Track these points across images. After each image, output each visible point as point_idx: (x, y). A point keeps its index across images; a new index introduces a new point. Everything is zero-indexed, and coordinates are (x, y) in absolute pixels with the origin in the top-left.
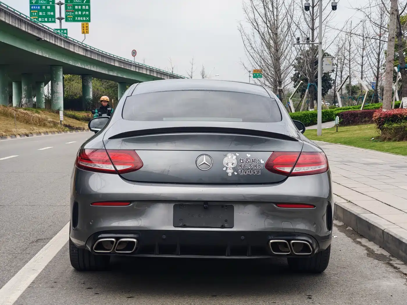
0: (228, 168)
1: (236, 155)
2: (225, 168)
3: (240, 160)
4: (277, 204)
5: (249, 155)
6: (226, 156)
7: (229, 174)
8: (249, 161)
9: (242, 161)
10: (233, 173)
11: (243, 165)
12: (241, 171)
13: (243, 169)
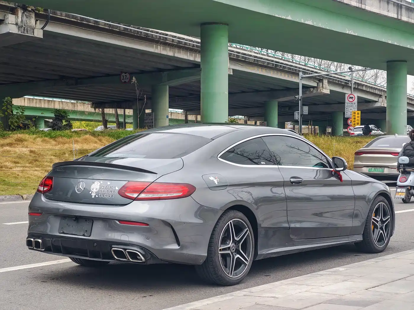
0: (93, 192)
1: (100, 182)
2: (91, 192)
3: (102, 186)
4: (119, 221)
5: (109, 183)
6: (94, 183)
7: (93, 196)
8: (108, 187)
9: (103, 187)
10: (95, 196)
11: (103, 190)
12: (101, 194)
13: (102, 193)
